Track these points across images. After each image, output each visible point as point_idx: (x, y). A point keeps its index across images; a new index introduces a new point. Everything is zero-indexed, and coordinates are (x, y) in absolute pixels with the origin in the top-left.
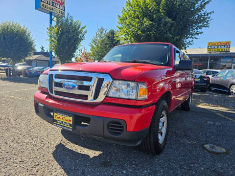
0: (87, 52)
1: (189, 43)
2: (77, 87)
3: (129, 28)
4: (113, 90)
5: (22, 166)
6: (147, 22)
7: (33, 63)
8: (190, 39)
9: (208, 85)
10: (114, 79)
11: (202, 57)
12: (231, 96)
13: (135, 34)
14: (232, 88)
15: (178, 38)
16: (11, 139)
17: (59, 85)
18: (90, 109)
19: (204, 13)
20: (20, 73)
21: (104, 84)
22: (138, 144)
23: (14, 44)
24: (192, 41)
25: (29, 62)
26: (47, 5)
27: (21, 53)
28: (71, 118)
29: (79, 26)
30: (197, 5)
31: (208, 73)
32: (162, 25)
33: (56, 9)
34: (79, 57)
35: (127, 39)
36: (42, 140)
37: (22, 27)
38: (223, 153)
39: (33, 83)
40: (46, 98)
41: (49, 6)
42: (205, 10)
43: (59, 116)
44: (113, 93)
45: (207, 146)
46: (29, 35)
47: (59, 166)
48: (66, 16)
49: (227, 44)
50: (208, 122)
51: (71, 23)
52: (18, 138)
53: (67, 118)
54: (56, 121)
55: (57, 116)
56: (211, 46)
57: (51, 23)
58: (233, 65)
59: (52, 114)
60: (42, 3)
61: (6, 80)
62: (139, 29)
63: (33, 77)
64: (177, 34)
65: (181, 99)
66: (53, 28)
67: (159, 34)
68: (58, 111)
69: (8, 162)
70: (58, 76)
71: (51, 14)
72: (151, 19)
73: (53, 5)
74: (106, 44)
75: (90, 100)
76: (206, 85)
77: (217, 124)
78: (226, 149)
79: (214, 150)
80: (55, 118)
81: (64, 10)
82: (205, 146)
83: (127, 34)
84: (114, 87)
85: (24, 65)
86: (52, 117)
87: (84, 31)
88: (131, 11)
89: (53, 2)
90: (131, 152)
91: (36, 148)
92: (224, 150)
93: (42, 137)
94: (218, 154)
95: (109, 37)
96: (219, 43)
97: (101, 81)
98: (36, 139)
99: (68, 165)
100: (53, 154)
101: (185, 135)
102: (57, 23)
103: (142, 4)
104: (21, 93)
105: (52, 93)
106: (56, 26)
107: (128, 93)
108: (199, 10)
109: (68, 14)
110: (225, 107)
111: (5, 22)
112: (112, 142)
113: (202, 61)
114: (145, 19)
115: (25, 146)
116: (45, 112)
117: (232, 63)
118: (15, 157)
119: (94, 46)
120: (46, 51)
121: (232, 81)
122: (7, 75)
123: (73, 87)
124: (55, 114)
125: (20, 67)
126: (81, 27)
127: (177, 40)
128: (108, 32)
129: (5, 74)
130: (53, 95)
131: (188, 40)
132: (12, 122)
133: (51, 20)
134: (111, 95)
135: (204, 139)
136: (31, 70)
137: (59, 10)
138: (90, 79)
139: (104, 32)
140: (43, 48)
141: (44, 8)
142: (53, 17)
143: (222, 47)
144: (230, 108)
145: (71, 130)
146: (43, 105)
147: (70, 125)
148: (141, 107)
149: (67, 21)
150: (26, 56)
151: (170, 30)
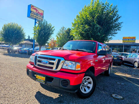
0: (55, 40)
1: (110, 39)
2: (48, 63)
3: (78, 30)
4: (65, 65)
5: (20, 101)
6: (87, 27)
7: (23, 45)
8: (111, 36)
9: (122, 62)
10: (65, 60)
11: (120, 45)
12: (134, 68)
13: (81, 33)
14: (135, 64)
15: (104, 35)
16: (14, 88)
17: (40, 61)
18: (54, 74)
19: (118, 23)
20: (16, 51)
21: (61, 61)
22: (75, 92)
23: (14, 35)
24: (112, 37)
25: (21, 45)
26: (33, 15)
27: (18, 40)
28: (44, 78)
29: (51, 26)
30: (114, 19)
31: (122, 55)
32: (95, 29)
33: (39, 17)
34: (50, 43)
35: (77, 35)
36: (29, 89)
37: (19, 26)
38: (121, 99)
39: (23, 57)
40: (33, 67)
41: (35, 16)
42: (118, 21)
43: (39, 76)
44: (65, 67)
45: (114, 95)
46: (22, 30)
47: (38, 102)
48: (44, 21)
49: (134, 39)
50: (118, 83)
51: (46, 25)
52: (17, 88)
53: (43, 78)
54: (37, 79)
55: (38, 77)
56: (124, 39)
57: (35, 24)
58: (138, 50)
59: (35, 75)
60: (31, 14)
61: (8, 55)
62: (83, 30)
63: (23, 54)
64: (104, 33)
65: (104, 69)
66: (36, 27)
67: (94, 33)
68: (38, 74)
69: (13, 99)
70: (39, 57)
71: (36, 19)
72: (90, 25)
73: (37, 15)
74: (65, 36)
75: (54, 69)
76: (121, 62)
77: (122, 84)
78: (123, 97)
79: (116, 97)
80: (37, 78)
81: (43, 18)
82: (113, 95)
83: (77, 32)
84: (66, 64)
85: (18, 46)
86: (35, 77)
87: (53, 29)
88: (79, 21)
89: (37, 14)
90: (74, 97)
91: (26, 93)
92: (122, 97)
93: (29, 88)
94: (118, 99)
95: (67, 32)
96: (129, 38)
97: (59, 61)
98: (26, 89)
99: (42, 102)
100: (35, 96)
101: (103, 89)
102: (39, 25)
103: (85, 17)
104: (17, 63)
105: (36, 65)
106: (38, 26)
107: (72, 67)
108: (115, 21)
109: (45, 20)
110: (130, 75)
111: (10, 23)
112: (65, 91)
113: (120, 47)
114: (86, 25)
115: (21, 92)
116: (32, 74)
117: (137, 49)
118: (17, 97)
119: (59, 37)
120: (30, 39)
121: (135, 60)
122: (8, 52)
123: (46, 63)
124: (37, 75)
125: (16, 48)
126: (52, 27)
127: (103, 36)
128: (67, 29)
129: (7, 51)
130: (37, 66)
131: (109, 37)
132: (14, 79)
133: (36, 23)
134: (64, 67)
135: (113, 92)
136: (22, 49)
137: (40, 18)
138: (54, 60)
139: (64, 29)
140: (29, 37)
141: (32, 16)
142: (37, 21)
143: (131, 40)
144: (133, 75)
145: (44, 83)
146: (31, 71)
147: (44, 81)
148: (77, 74)
149: (44, 24)
150: (20, 42)
151: (99, 31)
